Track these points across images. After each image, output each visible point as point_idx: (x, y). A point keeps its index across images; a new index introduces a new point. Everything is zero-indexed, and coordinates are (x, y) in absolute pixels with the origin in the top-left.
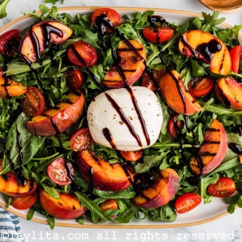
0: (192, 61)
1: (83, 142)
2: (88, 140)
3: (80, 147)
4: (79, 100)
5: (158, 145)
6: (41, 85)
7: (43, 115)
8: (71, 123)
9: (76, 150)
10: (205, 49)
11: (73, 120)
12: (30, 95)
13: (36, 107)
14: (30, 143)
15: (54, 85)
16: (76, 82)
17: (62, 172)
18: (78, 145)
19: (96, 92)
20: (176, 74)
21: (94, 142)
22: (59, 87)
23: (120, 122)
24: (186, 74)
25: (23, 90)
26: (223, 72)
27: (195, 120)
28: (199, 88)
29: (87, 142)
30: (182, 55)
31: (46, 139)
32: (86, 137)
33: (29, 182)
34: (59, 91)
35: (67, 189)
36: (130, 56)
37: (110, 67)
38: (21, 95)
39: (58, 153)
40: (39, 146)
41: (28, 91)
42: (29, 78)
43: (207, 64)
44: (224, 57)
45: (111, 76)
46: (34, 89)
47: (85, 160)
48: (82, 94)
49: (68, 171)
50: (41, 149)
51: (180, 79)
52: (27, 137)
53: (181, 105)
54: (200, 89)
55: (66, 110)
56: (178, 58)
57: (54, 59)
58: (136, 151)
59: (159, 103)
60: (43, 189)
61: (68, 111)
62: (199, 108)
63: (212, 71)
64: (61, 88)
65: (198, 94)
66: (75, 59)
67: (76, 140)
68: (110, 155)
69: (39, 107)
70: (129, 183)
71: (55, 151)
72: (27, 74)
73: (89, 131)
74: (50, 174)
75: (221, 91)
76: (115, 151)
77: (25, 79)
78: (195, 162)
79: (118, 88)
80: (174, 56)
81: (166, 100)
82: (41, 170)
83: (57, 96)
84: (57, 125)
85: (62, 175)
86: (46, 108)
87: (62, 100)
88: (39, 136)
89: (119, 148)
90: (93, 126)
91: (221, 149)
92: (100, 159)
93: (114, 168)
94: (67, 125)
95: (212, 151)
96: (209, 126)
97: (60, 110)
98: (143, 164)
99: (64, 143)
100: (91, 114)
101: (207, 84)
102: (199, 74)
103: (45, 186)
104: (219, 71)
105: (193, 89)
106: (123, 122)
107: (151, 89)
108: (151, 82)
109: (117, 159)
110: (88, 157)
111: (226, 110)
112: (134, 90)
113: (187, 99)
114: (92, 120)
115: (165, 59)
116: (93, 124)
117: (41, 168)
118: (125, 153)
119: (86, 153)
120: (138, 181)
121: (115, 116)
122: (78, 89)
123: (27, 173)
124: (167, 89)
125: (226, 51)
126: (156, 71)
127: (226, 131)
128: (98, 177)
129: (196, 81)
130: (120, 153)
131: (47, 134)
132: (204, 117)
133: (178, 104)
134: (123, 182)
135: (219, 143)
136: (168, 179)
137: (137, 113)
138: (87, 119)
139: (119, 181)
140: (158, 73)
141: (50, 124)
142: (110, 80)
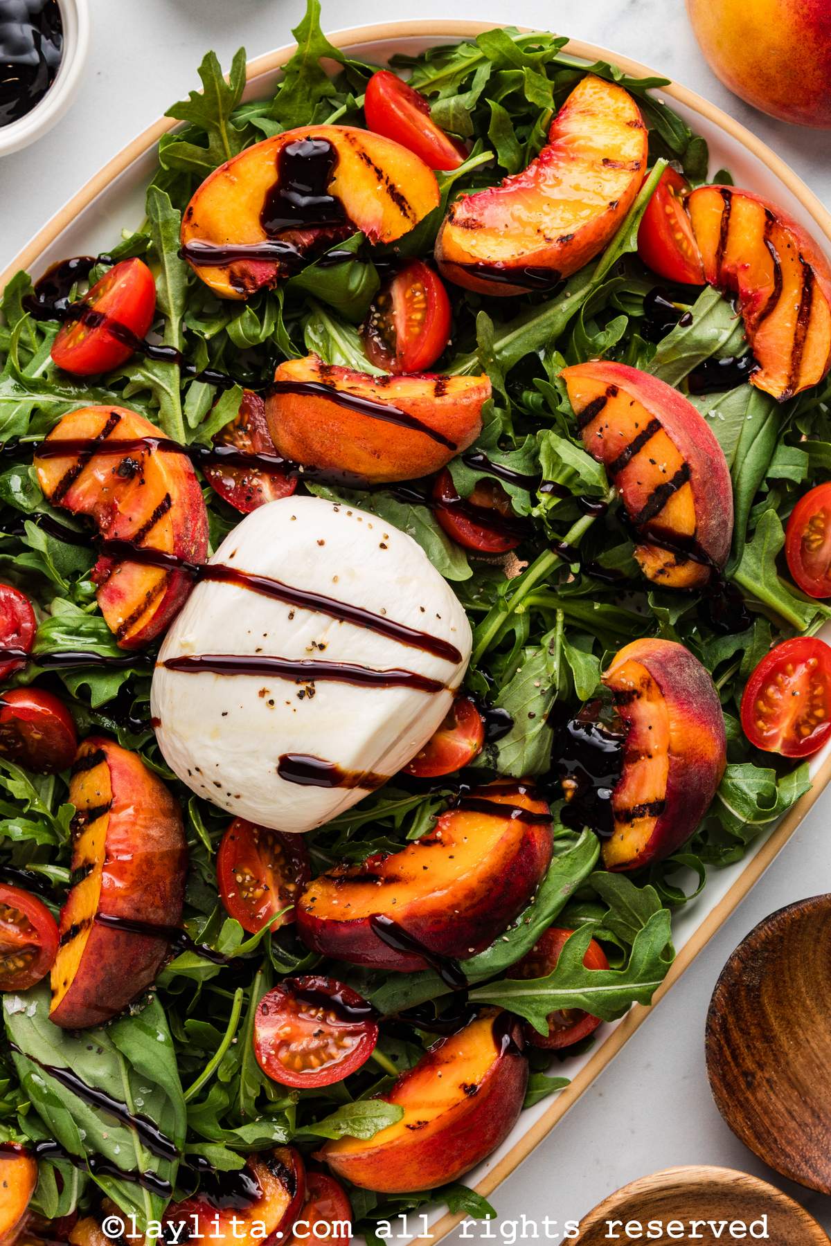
0: (296, 280)
1: (271, 876)
2: (277, 851)
4: (115, 773)
5: (492, 627)
7: (68, 935)
8: (171, 866)
9: (280, 921)
10: (290, 203)
11: (166, 848)
13: (22, 940)
14: (125, 1058)
16: (46, 732)
17: (315, 1029)
19: (136, 691)
20: (299, 370)
21: (302, 835)
22: (17, 806)
23: (301, 695)
24: (326, 336)
26: (424, 202)
27: (510, 433)
28: (407, 327)
29: (283, 861)
30: (252, 300)
31: (160, 994)
32: (265, 851)
33: (259, 1171)
34: (33, 816)
35: (394, 1058)
36: (109, 477)
37: (88, 578)
39: (239, 993)
40: (161, 1037)
43: (349, 235)
44: (369, 162)
45: (121, 595)
47: (337, 916)
48: (104, 748)
49: (331, 1006)
51: (325, 370)
52: (100, 1051)
53: (418, 439)
54: (417, 330)
55: (112, 846)
58: (450, 715)
59: (345, 508)
60: (324, 1144)
62: (479, 388)
63: (386, 240)
64: (25, 802)
65: (424, 351)
67: (244, 893)
68: (391, 819)
69: (27, 929)
70: (538, 833)
71: (225, 993)
73: (248, 826)
74: (287, 1077)
75: (488, 269)
76: (393, 792)
78: (656, 559)
79: (180, 609)
80: (230, 329)
81: (356, 475)
82: (254, 1093)
83: (42, 838)
84: (142, 917)
85: (326, 1040)
86: (53, 908)
87: (68, 831)
88: (127, 1010)
89: (388, 768)
90: (241, 799)
91: (683, 433)
92: (377, 864)
93: (445, 839)
94: (168, 881)
95: (664, 471)
96: (571, 409)
97: (95, 868)
98: (514, 731)
99: (222, 943)
100: (194, 772)
101: (418, 294)
102: (363, 292)
103: (323, 1126)
104: (405, 214)
105: (395, 356)
106: (309, 685)
107: (280, 498)
108: (255, 475)
109: (424, 802)
110: (335, 898)
111: (561, 301)
112: (232, 556)
113: (409, 403)
114: (219, 786)
115: (213, 368)
116: (234, 793)
117: (245, 1087)
118: (424, 758)
119: (317, 897)
120: (567, 789)
121: (266, 694)
122: (79, 744)
123: (226, 1152)
124: (323, 443)
125: (354, 139)
126: (231, 428)
127: (634, 366)
128: (431, 921)
129: (378, 319)
130: (412, 777)
131: (144, 974)
132: (527, 399)
133: (404, 448)
134: (517, 847)
135: (654, 426)
136: (653, 681)
137: (314, 611)
138: (204, 797)
139: (504, 858)
140: (245, 429)
141: (118, 937)
142: (131, 612)
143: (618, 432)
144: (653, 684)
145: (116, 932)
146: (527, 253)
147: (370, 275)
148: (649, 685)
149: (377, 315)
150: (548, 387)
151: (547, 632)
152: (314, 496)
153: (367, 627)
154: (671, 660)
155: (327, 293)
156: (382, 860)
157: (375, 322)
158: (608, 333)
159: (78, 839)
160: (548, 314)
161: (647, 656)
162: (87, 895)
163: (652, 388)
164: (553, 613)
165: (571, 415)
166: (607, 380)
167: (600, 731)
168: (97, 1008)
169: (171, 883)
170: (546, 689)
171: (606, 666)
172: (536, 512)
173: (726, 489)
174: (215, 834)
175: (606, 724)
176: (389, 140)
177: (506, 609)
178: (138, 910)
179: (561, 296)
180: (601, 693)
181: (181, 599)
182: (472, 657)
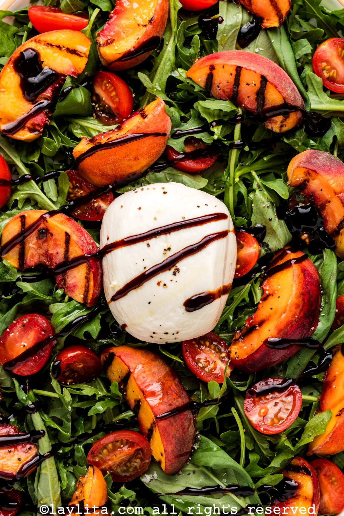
0: (56, 113)
1: (213, 356)
2: (208, 344)
3: (223, 361)
4: (123, 357)
5: (231, 197)
6: (86, 436)
7: (149, 435)
8: (171, 378)
9: (229, 371)
10: (32, 84)
11: (163, 373)
12: (105, 462)
13: (132, 450)
14: (206, 467)
15: (89, 409)
16: (83, 361)
17: (273, 403)
18: (218, 367)
19: (107, 320)
20: (82, 147)
21: (213, 331)
22: (93, 399)
23: (174, 274)
24: (82, 128)
25: (95, 476)
26: (84, 48)
27: (183, 115)
28: (113, 101)
29: (213, 347)
30: (44, 134)
31: (202, 433)
32: (203, 348)
33: (291, 475)
34: (101, 399)
35: (311, 394)
36: (37, 243)
37: (57, 289)
38: (106, 479)
39: (233, 410)
40: (215, 449)
41: (97, 465)
42: (70, 461)
43: (64, 80)
44: (52, 45)
45: (75, 286)
46: (93, 453)
47: (250, 352)
48: (111, 351)
49: (273, 390)
50: (223, 445)
51: (92, 140)
52: (194, 472)
53: (148, 141)
54: (117, 99)
55: (142, 387)
56: (49, 143)
57: (33, 406)
58: (238, 243)
59: (139, 189)
60: (308, 447)
61: (144, 383)
62: (159, 105)
63: (80, 72)
64: (95, 395)
65: (125, 105)
66: (35, 361)
67: (206, 369)
68: (244, 300)
69: (131, 444)
70: (305, 263)
71: (228, 415)
72: (61, 465)
74: (275, 430)
75: (129, 55)
76: (237, 289)
77: (71, 469)
78: (276, 122)
79: (102, 275)
80: (43, 152)
81: (134, 174)
82: (266, 446)
83: (112, 405)
84: (173, 407)
85: (280, 405)
86: (136, 429)
87: (120, 395)
88: (193, 448)
89: (229, 280)
90: (180, 333)
91: (252, 64)
92: (251, 321)
93: (271, 292)
94: (174, 386)
95: (255, 85)
96: (201, 87)
97: (142, 401)
98: (267, 231)
99: (213, 395)
100: (153, 335)
101: (107, 85)
102: (85, 99)
103: (303, 440)
104: (81, 56)
105: (116, 116)
106: (175, 268)
107: (110, 204)
108: (94, 202)
109: (252, 285)
110: (244, 346)
111: (166, 48)
112: (108, 239)
113: (136, 129)
114: (167, 333)
115: (47, 172)
116: (175, 332)
117: (261, 446)
118: (240, 267)
119: (236, 351)
120: (305, 240)
121: (160, 283)
122: (100, 358)
123: (272, 476)
124: (112, 169)
125: (39, 40)
126: (71, 190)
127: (212, 53)
128: (289, 328)
129: (98, 107)
130: (240, 278)
131: (190, 429)
132: (180, 96)
133: (146, 148)
134: (302, 275)
135: (239, 69)
136: (310, 171)
137: (156, 237)
138: (164, 343)
139: (300, 283)
140: (77, 187)
141: (170, 421)
142: (84, 289)
143: (225, 83)
144: (311, 172)
145: (168, 420)
146: (140, 37)
147: (83, 91)
148: (309, 174)
149: (97, 106)
150: (185, 85)
151: (253, 183)
152: (123, 193)
153: (182, 229)
154: (311, 158)
155: (72, 110)
156: (252, 318)
157: (98, 109)
158: (194, 47)
159: (126, 395)
160: (165, 57)
161: (300, 163)
162: (146, 414)
163: (227, 56)
164: (250, 174)
165: (202, 89)
166: (207, 65)
167: (302, 207)
168: (181, 455)
169: (176, 385)
170: (269, 205)
171: (286, 180)
172: (216, 137)
173: (284, 75)
174: (179, 355)
175: (303, 203)
176: (53, 31)
177: (231, 185)
178: (170, 405)
179: (165, 46)
180: (292, 192)
181: (100, 270)
182: (230, 213)
